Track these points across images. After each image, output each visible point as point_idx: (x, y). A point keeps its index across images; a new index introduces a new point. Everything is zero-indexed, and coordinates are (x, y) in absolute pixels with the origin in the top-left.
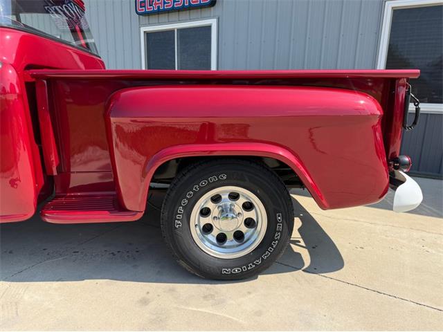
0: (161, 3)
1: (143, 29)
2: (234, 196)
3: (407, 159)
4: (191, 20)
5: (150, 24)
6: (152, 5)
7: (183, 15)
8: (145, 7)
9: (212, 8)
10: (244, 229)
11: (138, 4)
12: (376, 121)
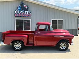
0: (21, 15)
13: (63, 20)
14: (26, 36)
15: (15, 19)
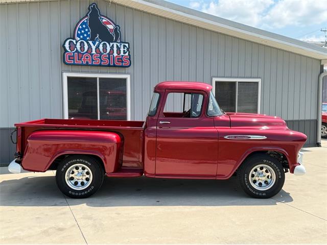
0: (89, 60)
4: (109, 73)
6: (81, 60)
8: (74, 60)
9: (127, 68)
11: (67, 58)
13: (259, 80)
14: (114, 136)
15: (66, 75)
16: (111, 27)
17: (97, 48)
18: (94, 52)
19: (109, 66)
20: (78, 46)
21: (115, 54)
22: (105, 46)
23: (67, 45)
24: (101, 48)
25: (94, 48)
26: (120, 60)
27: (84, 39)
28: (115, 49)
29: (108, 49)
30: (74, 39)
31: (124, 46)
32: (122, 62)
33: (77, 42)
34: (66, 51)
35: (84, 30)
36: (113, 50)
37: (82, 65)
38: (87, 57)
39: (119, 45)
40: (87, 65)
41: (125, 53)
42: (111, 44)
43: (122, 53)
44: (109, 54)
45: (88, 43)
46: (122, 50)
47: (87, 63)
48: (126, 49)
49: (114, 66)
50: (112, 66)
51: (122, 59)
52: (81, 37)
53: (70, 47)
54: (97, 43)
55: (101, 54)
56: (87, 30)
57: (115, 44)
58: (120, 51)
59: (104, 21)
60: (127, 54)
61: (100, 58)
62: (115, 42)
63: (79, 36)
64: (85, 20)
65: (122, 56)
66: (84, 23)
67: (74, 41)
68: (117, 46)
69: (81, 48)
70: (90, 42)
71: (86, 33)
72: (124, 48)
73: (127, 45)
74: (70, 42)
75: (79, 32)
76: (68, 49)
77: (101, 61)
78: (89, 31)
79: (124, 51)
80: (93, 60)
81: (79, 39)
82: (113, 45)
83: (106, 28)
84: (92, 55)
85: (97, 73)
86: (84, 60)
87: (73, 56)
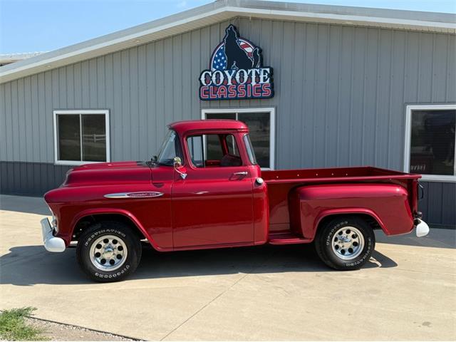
0: (225, 93)
1: (204, 112)
2: (348, 232)
3: (421, 213)
4: (250, 107)
5: (210, 108)
6: (216, 94)
7: (243, 102)
9: (271, 100)
10: (353, 247)
11: (202, 92)
12: (406, 198)
16: (249, 50)
17: (234, 78)
18: (230, 83)
19: (246, 98)
20: (214, 78)
21: (254, 83)
22: (242, 75)
23: (203, 79)
24: (238, 77)
25: (230, 78)
26: (259, 90)
27: (220, 69)
28: (254, 77)
29: (246, 77)
30: (210, 70)
31: (265, 72)
32: (262, 92)
33: (212, 74)
34: (202, 85)
35: (221, 59)
36: (251, 79)
37: (218, 99)
38: (222, 90)
39: (258, 71)
40: (222, 99)
41: (265, 80)
42: (249, 71)
43: (262, 81)
44: (246, 84)
45: (224, 73)
46: (262, 77)
47: (222, 96)
48: (266, 76)
49: (252, 98)
50: (249, 98)
51: (261, 88)
52: (217, 67)
53: (205, 80)
54: (234, 71)
55: (237, 84)
56: (223, 58)
57: (254, 71)
58: (259, 78)
59: (242, 43)
60: (268, 81)
61: (236, 90)
62: (254, 67)
63: (214, 67)
64: (221, 47)
65: (262, 84)
66: (220, 51)
67: (210, 73)
68: (256, 72)
69: (216, 80)
70: (226, 72)
71: (222, 61)
72: (264, 74)
73: (268, 70)
74: (206, 74)
75: (215, 62)
76: (203, 82)
77: (238, 93)
78: (225, 59)
79: (264, 78)
80: (228, 93)
81: (214, 70)
82: (251, 72)
83: (244, 52)
84: (227, 87)
85: (237, 107)
86: (219, 93)
87: (209, 90)
